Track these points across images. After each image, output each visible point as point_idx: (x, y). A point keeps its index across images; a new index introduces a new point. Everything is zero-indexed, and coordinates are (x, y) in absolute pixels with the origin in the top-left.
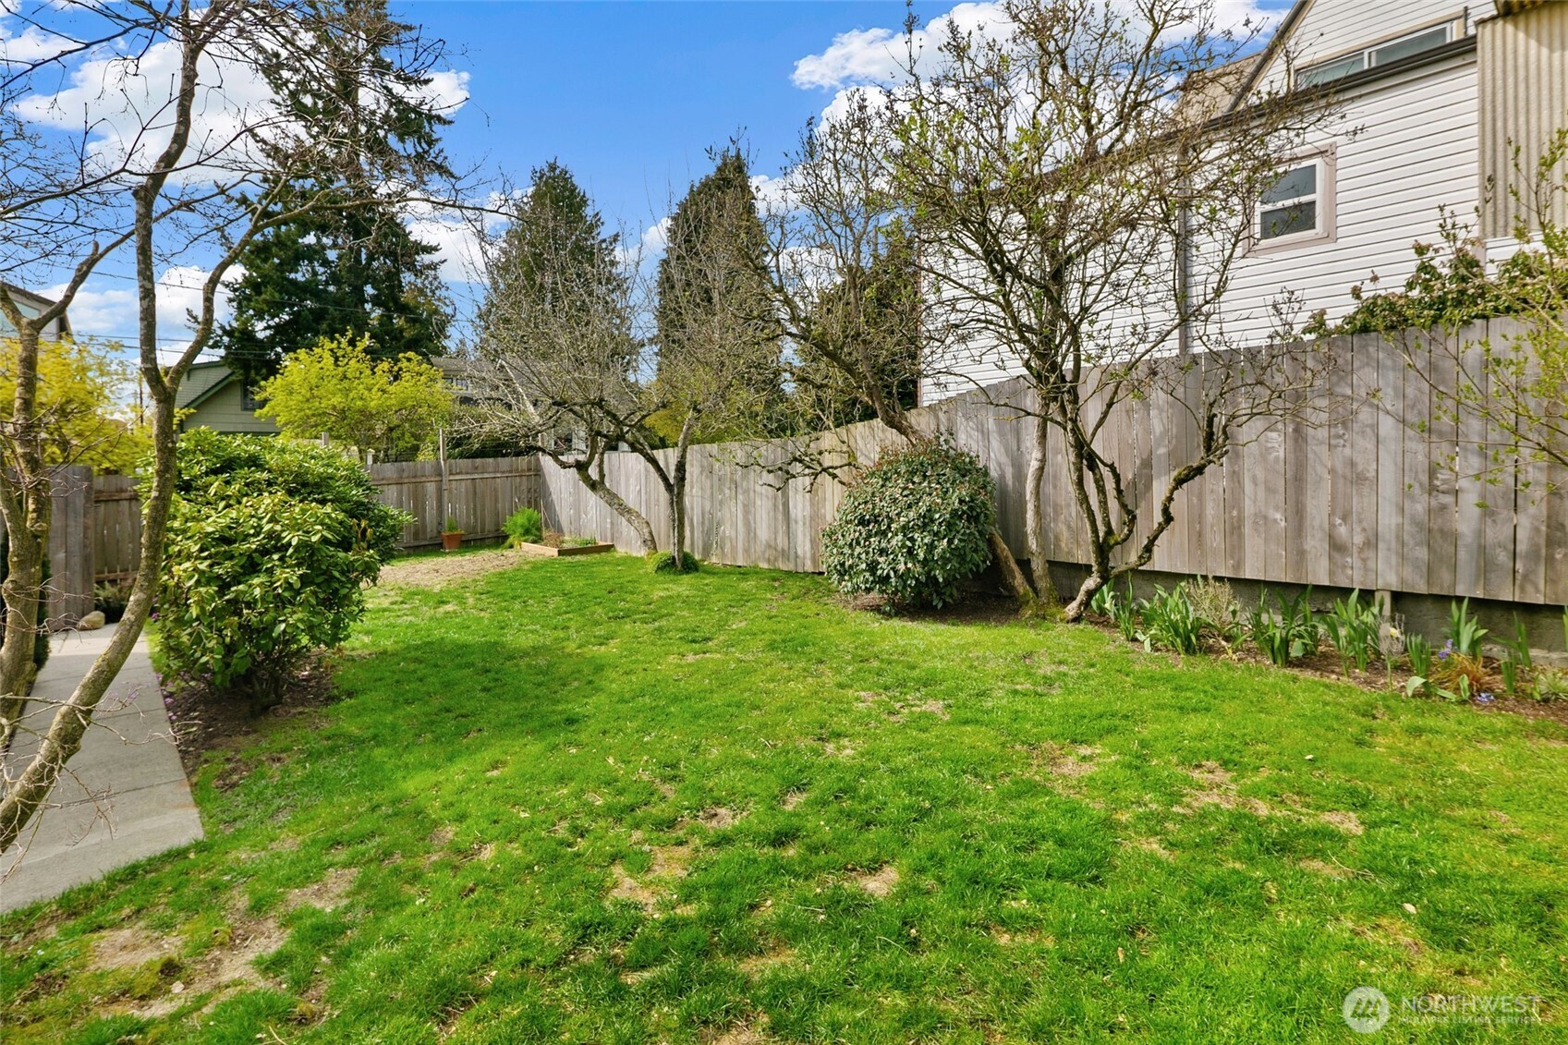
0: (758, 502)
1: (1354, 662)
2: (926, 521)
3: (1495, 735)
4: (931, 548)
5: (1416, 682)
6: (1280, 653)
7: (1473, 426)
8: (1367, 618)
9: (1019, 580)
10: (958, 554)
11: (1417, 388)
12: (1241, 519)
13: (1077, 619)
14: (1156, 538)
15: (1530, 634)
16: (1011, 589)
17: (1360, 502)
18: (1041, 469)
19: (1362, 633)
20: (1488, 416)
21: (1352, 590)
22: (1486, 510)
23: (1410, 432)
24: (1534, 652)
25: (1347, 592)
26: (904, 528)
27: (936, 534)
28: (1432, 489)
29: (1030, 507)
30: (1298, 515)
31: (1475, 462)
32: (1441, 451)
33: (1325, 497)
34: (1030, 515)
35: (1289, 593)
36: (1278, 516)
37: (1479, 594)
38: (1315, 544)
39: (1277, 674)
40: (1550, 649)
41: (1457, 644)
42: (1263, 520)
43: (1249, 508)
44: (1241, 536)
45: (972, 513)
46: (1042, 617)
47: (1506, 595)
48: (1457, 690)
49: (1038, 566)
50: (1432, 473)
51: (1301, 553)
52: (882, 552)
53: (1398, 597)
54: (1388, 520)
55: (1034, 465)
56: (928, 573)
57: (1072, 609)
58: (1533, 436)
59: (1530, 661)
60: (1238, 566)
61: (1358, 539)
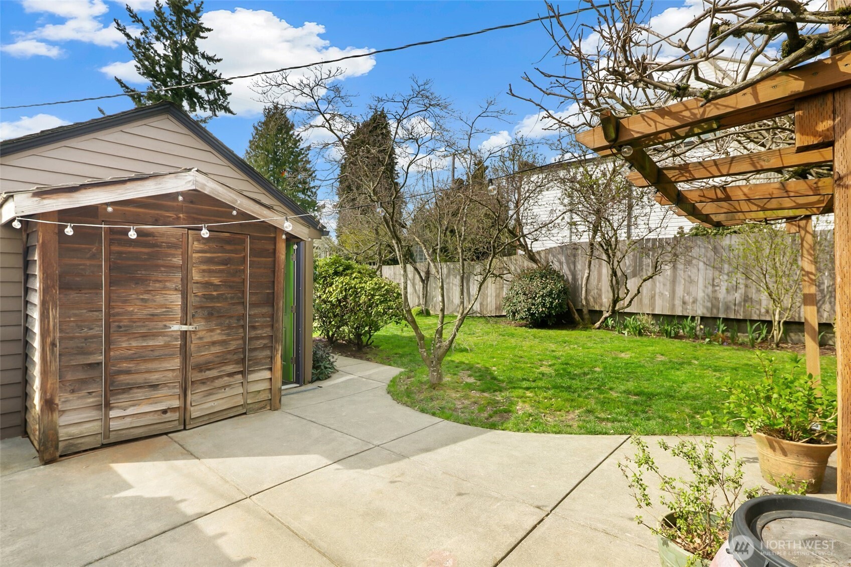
0: (454, 288)
1: (690, 337)
2: (550, 294)
3: (727, 350)
4: (551, 303)
5: (707, 340)
6: (668, 334)
7: (726, 266)
8: (694, 324)
9: (576, 316)
10: (560, 305)
11: (711, 254)
12: (655, 295)
13: (599, 328)
14: (633, 298)
15: (738, 329)
16: (574, 318)
17: (693, 289)
18: (588, 277)
19: (692, 328)
20: (730, 264)
21: (688, 317)
22: (728, 291)
23: (708, 267)
24: (739, 334)
25: (687, 317)
26: (542, 296)
27: (553, 298)
28: (713, 285)
29: (584, 290)
30: (673, 292)
31: (726, 277)
32: (717, 273)
33: (682, 287)
34: (584, 292)
35: (670, 318)
36: (667, 293)
37: (725, 317)
38: (678, 302)
39: (668, 340)
40: (744, 333)
41: (718, 330)
42: (662, 294)
43: (657, 291)
44: (655, 300)
45: (564, 291)
46: (585, 328)
47: (732, 317)
48: (718, 342)
49: (585, 311)
50: (713, 280)
51: (674, 305)
52: (533, 304)
53: (702, 318)
54: (701, 295)
55: (586, 275)
56: (549, 312)
57: (597, 324)
58: (741, 270)
59: (737, 336)
60: (653, 310)
61: (691, 301)
